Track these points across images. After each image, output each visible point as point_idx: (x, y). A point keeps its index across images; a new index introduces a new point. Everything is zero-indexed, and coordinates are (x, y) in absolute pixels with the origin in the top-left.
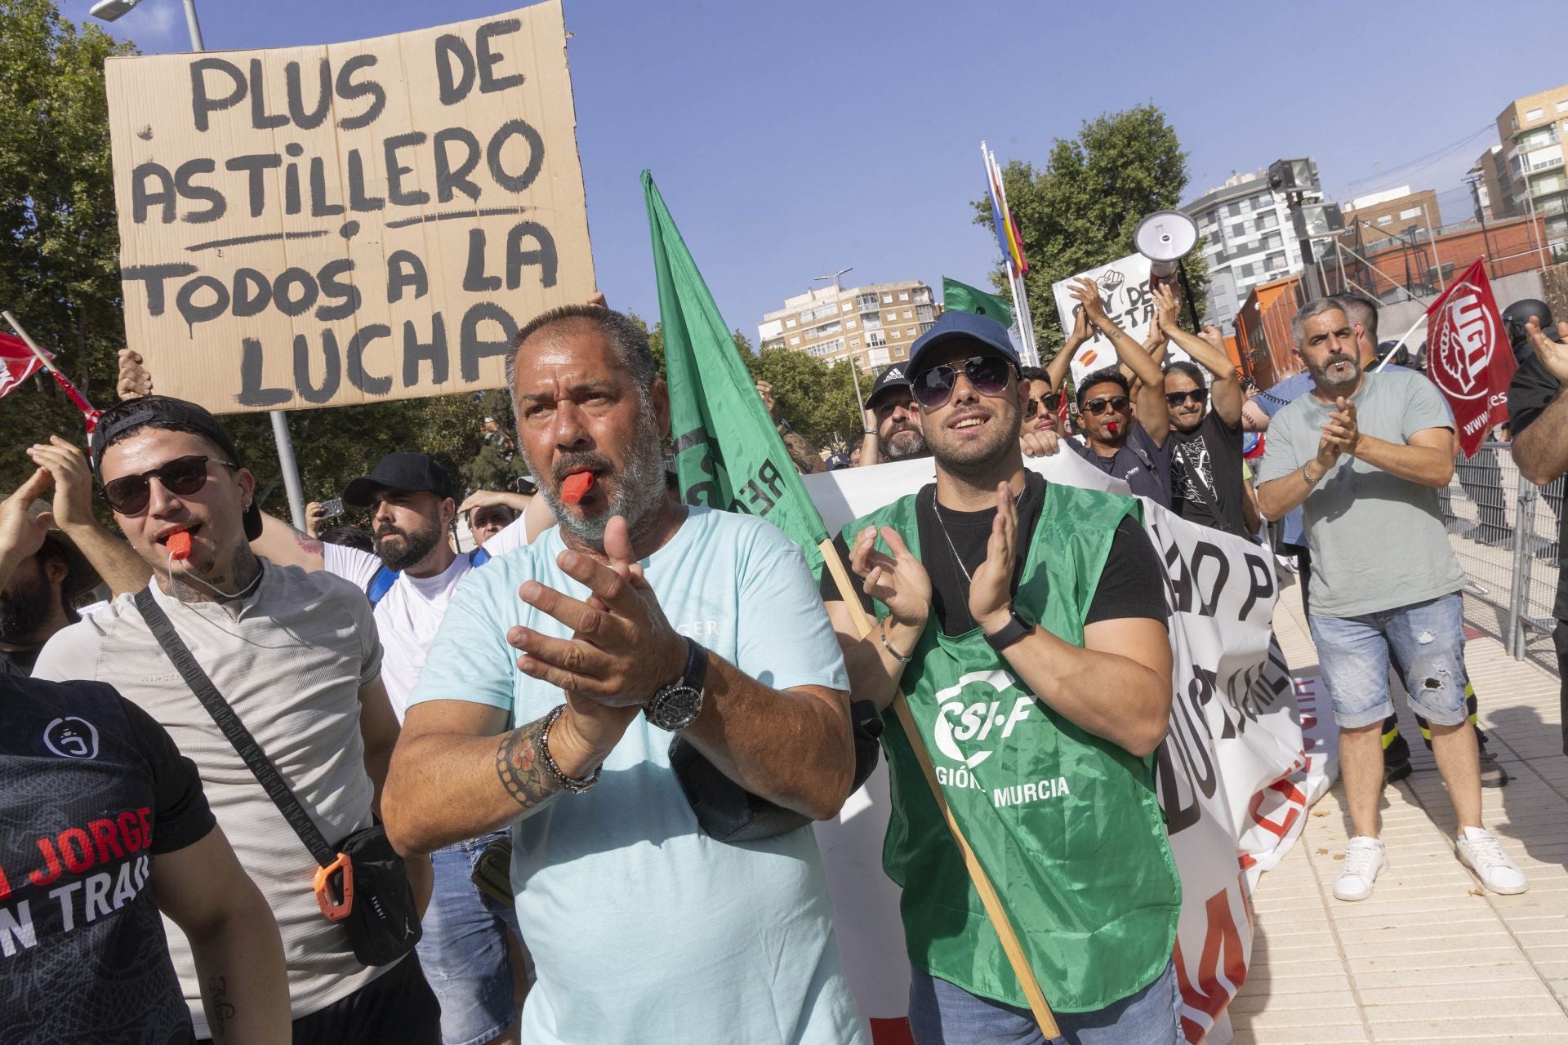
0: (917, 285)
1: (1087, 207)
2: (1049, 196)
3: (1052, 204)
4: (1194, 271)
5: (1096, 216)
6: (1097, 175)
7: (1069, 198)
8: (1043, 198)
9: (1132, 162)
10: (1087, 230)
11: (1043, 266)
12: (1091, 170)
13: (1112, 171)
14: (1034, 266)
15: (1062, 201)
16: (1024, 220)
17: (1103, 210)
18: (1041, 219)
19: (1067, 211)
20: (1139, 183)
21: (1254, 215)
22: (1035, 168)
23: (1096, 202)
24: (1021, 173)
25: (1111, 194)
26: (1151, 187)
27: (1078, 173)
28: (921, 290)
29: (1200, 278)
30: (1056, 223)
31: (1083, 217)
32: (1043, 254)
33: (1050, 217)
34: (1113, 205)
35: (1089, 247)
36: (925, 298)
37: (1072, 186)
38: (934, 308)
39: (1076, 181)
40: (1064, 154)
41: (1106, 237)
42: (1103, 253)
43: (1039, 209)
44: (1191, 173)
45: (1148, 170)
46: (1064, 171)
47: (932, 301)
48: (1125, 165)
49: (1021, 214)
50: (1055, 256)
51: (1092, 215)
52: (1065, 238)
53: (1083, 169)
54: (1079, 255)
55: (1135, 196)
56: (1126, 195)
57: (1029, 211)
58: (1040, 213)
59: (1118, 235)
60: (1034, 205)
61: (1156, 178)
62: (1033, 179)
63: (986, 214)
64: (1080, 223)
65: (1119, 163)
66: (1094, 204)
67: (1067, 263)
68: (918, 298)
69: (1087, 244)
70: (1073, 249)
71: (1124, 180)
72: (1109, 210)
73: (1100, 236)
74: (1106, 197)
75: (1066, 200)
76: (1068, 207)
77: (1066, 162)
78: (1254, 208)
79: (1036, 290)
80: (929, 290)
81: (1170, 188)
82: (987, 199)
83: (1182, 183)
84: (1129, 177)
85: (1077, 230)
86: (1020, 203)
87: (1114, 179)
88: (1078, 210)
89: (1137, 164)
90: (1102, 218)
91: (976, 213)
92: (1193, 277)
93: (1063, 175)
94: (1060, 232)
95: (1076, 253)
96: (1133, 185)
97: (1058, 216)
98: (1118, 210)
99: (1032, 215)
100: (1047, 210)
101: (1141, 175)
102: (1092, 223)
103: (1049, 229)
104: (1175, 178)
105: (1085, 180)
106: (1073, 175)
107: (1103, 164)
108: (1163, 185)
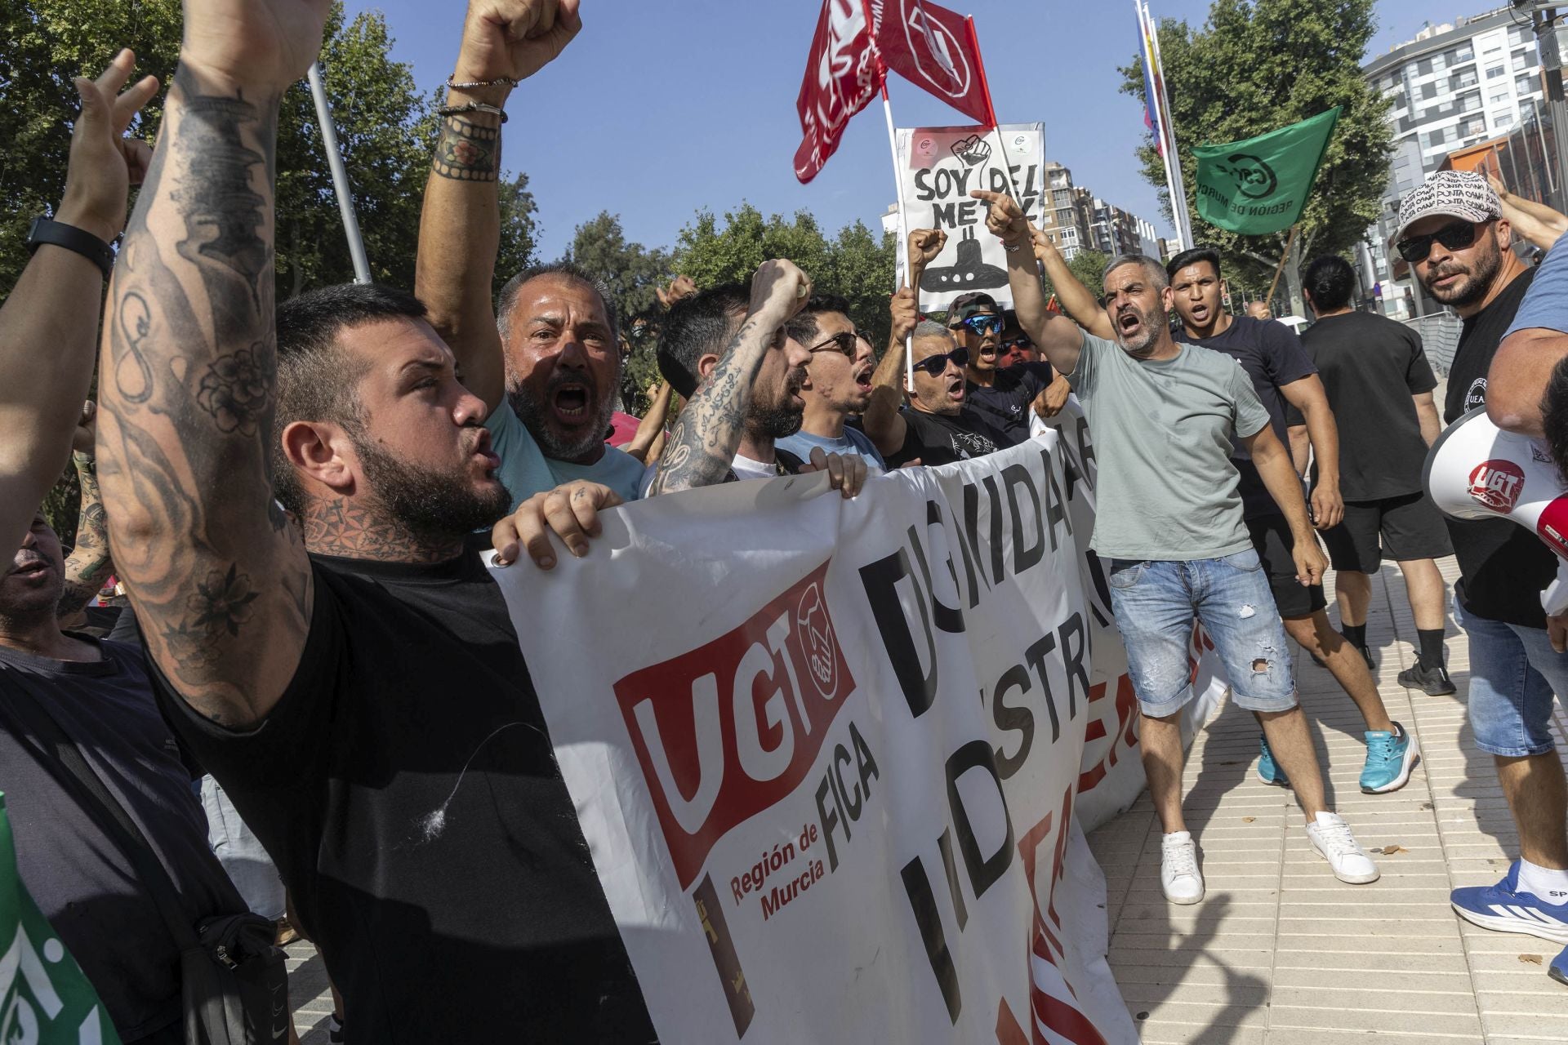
0: (1054, 167)
1: (1251, 69)
2: (1209, 56)
3: (1211, 67)
4: (1375, 137)
5: (1262, 78)
6: (1266, 31)
7: (1232, 58)
8: (1200, 60)
9: (1308, 13)
10: (1251, 95)
11: (1198, 139)
12: (1259, 25)
13: (1284, 24)
14: (1188, 139)
15: (1224, 63)
16: (1178, 86)
17: (1271, 70)
18: (1197, 84)
19: (1228, 74)
20: (1315, 36)
21: (1449, 72)
22: (1191, 26)
23: (1262, 62)
24: (1175, 33)
25: (1281, 51)
26: (1329, 41)
27: (1244, 28)
28: (1058, 173)
29: (1383, 146)
30: (1216, 87)
31: (1249, 79)
32: (1199, 123)
33: (1209, 81)
34: (1283, 64)
35: (1254, 115)
36: (1062, 181)
37: (1235, 44)
38: (1072, 192)
39: (1240, 38)
40: (1227, 9)
41: (1273, 102)
42: (1269, 120)
43: (1196, 72)
44: (1379, 22)
45: (1327, 21)
46: (1226, 27)
47: (1071, 185)
48: (1298, 17)
49: (1175, 80)
50: (1213, 126)
51: (1256, 76)
52: (1225, 105)
53: (1250, 23)
54: (1242, 122)
55: (1311, 52)
56: (1300, 52)
57: (1185, 76)
58: (1197, 77)
59: (1288, 98)
60: (1191, 68)
61: (1336, 30)
62: (1189, 39)
63: (1134, 81)
64: (1243, 87)
65: (1292, 15)
66: (1261, 63)
67: (1225, 133)
68: (1055, 182)
69: (1250, 111)
70: (1233, 117)
71: (1297, 34)
72: (1278, 70)
73: (1266, 101)
74: (1275, 54)
75: (1228, 60)
76: (1231, 69)
77: (1230, 18)
78: (1449, 64)
79: (1190, 165)
80: (1068, 172)
81: (1352, 41)
82: (1137, 64)
83: (1367, 33)
84: (1303, 30)
85: (1240, 95)
86: (1174, 67)
87: (1286, 33)
88: (1243, 71)
89: (1314, 15)
90: (1269, 79)
91: (1123, 80)
92: (1375, 145)
93: (1224, 32)
94: (1219, 98)
95: (1237, 121)
96: (1307, 40)
97: (1218, 79)
98: (1290, 70)
99: (1188, 80)
100: (1207, 73)
101: (1317, 28)
102: (1258, 86)
103: (1207, 94)
104: (1360, 28)
105: (1251, 36)
106: (1237, 31)
107: (1273, 17)
108: (1344, 38)
